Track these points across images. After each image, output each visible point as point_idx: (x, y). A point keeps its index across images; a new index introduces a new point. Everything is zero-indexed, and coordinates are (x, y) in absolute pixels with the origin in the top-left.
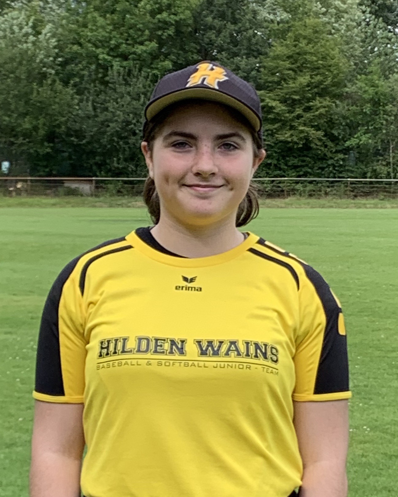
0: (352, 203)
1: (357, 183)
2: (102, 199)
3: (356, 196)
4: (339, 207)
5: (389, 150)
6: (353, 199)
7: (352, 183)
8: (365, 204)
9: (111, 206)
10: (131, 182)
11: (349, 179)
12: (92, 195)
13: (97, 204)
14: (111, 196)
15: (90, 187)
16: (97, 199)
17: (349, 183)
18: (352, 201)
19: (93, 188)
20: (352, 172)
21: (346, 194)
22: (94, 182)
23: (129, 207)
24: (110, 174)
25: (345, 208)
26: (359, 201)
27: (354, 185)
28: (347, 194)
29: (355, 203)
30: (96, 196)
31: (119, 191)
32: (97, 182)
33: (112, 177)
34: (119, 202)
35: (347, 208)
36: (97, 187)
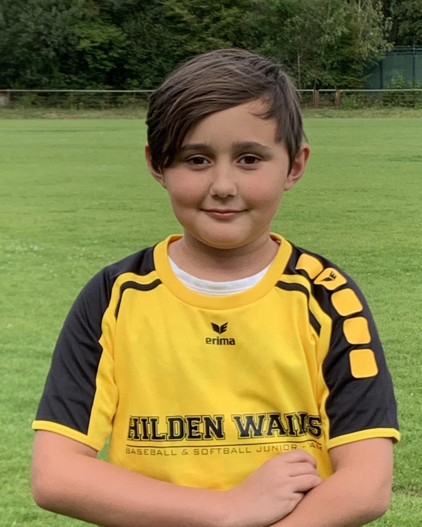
2: (17, 110)
5: (297, 61)
9: (25, 117)
10: (45, 94)
12: (5, 107)
13: (13, 116)
14: (25, 108)
15: (5, 99)
16: (12, 111)
19: (8, 99)
22: (8, 95)
23: (44, 118)
24: (24, 86)
30: (12, 108)
31: (33, 103)
32: (12, 94)
33: (26, 89)
34: (34, 114)
36: (12, 99)
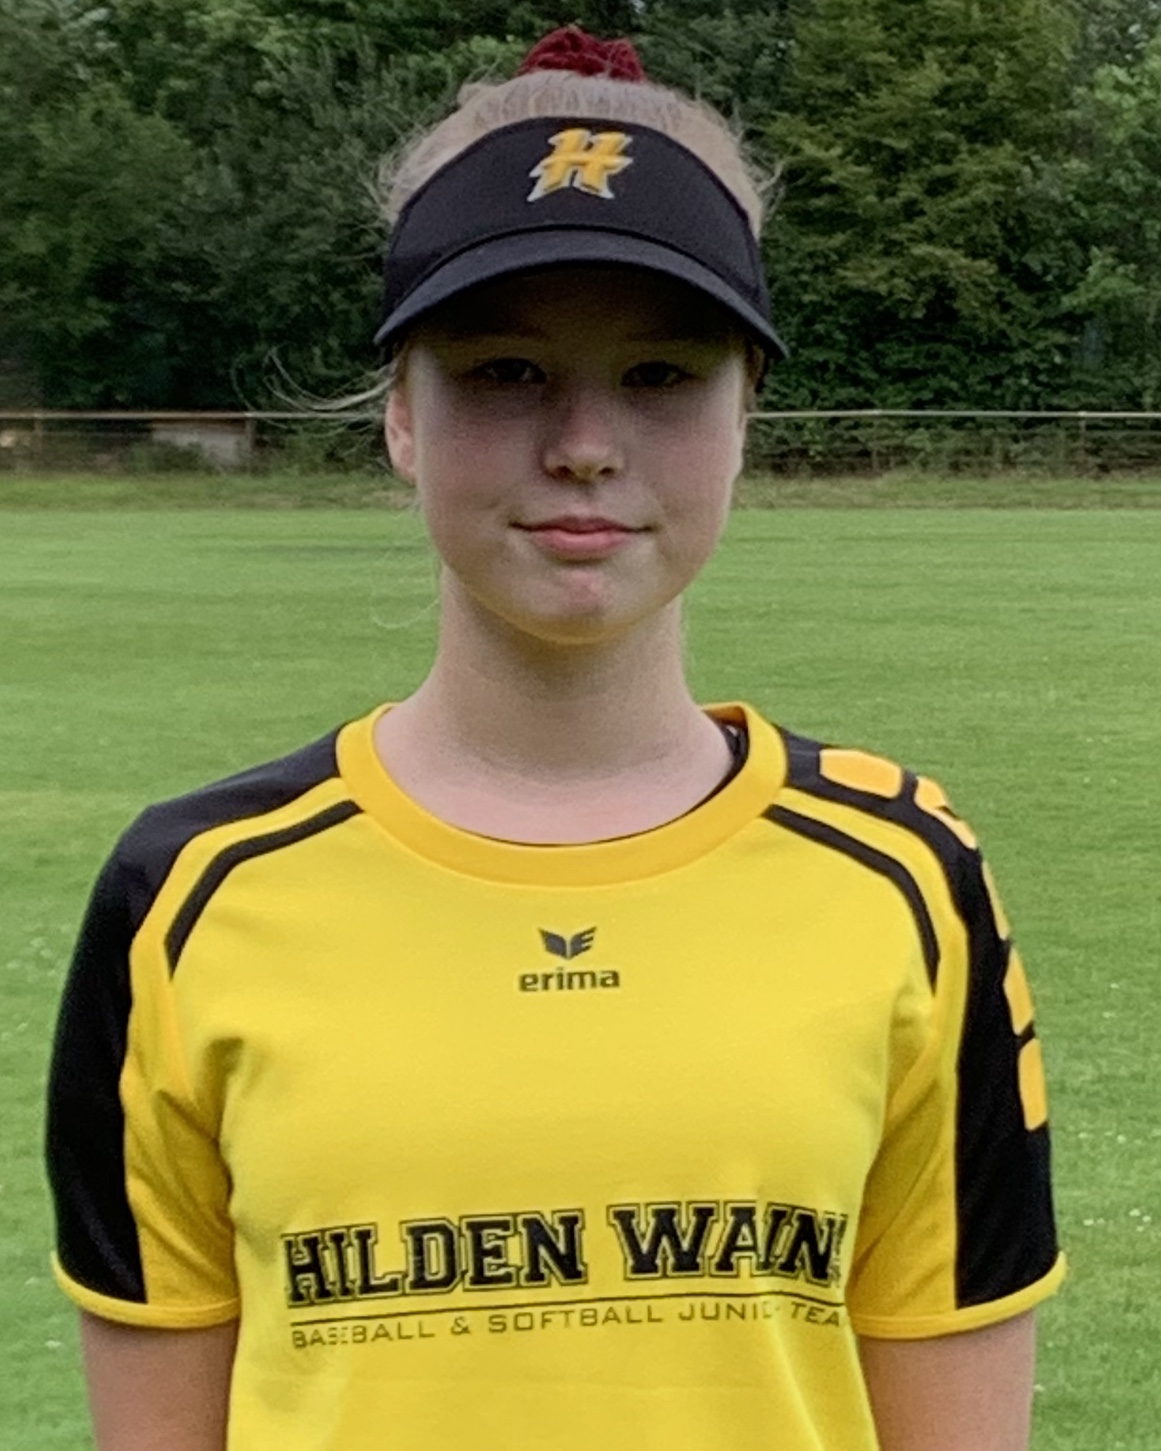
0: (1095, 492)
1: (1110, 424)
2: (275, 480)
3: (1104, 468)
4: (1050, 505)
6: (1097, 478)
7: (1092, 426)
8: (1135, 495)
9: (306, 504)
11: (1082, 414)
12: (242, 470)
13: (260, 499)
14: (303, 472)
15: (238, 444)
16: (259, 483)
17: (1082, 424)
18: (1096, 486)
19: (247, 445)
20: (1090, 389)
21: (1072, 463)
22: (249, 428)
23: (366, 505)
25: (1069, 508)
26: (1115, 486)
27: (1097, 434)
28: (1075, 463)
29: (1103, 493)
30: (256, 471)
31: (331, 456)
32: (261, 426)
34: (335, 492)
35: (1075, 506)
36: (259, 444)
